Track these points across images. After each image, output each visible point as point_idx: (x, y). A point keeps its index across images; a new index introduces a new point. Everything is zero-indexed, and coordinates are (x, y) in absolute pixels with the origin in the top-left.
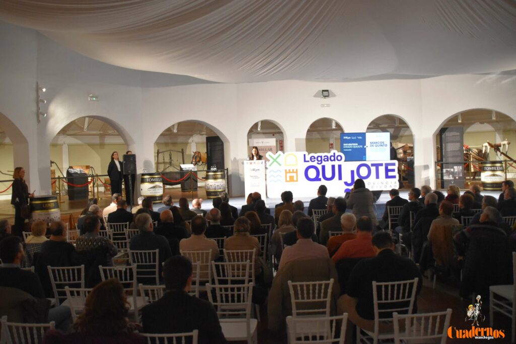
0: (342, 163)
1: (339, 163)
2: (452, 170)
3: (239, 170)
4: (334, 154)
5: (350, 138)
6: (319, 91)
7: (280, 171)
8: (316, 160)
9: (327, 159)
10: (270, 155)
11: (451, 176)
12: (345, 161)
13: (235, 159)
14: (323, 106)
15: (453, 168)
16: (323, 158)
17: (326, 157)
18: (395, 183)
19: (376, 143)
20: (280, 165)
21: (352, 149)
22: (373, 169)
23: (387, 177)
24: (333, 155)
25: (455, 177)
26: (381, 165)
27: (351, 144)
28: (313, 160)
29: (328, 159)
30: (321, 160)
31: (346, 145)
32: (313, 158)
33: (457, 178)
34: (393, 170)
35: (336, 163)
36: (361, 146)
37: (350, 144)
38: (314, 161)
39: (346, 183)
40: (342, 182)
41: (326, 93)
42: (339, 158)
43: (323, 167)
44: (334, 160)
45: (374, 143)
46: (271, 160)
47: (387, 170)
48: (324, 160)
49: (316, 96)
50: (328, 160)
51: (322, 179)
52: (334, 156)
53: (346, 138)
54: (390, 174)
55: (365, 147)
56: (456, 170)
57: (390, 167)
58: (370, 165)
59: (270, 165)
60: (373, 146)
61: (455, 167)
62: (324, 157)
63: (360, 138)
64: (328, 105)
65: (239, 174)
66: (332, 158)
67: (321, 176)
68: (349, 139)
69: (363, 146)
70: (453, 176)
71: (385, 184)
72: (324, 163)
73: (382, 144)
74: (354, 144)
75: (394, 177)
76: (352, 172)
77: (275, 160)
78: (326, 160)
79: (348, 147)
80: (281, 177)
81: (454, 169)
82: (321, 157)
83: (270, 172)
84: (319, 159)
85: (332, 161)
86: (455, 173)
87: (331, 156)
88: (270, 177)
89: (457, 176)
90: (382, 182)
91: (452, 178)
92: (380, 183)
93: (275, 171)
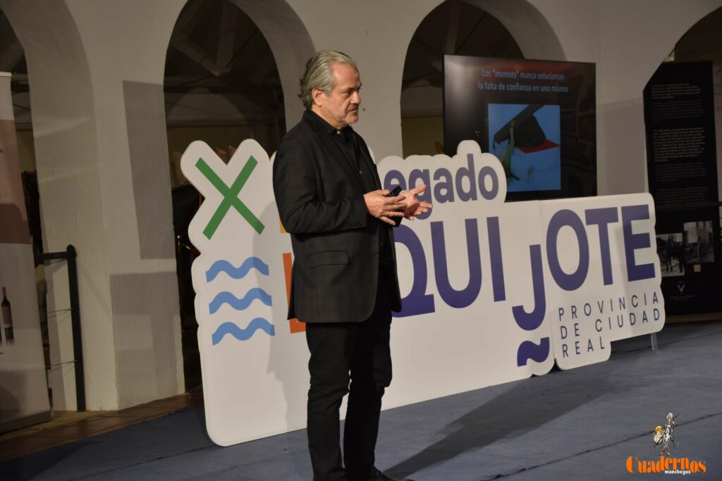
0: (499, 207)
1: (491, 208)
2: (678, 238)
4: (470, 157)
7: (264, 269)
9: (447, 190)
10: (201, 165)
11: (674, 262)
12: (508, 199)
15: (681, 230)
16: (433, 183)
17: (443, 179)
18: (656, 298)
20: (259, 227)
22: (593, 235)
23: (633, 272)
25: (689, 268)
26: (612, 215)
29: (448, 185)
32: (395, 182)
33: (697, 268)
34: (645, 241)
35: (481, 209)
39: (519, 315)
40: (506, 307)
42: (488, 183)
44: (472, 195)
46: (212, 199)
47: (631, 242)
48: (441, 199)
50: (450, 197)
51: (439, 301)
52: (469, 172)
54: (640, 257)
56: (692, 239)
57: (636, 228)
58: (583, 219)
59: (209, 231)
61: (690, 226)
62: (438, 175)
66: (466, 184)
67: (432, 288)
70: (683, 264)
71: (629, 308)
72: (440, 211)
76: (535, 250)
77: (231, 197)
78: (444, 192)
80: (267, 299)
81: (685, 234)
82: (424, 175)
83: (211, 275)
85: (464, 197)
86: (689, 249)
87: (461, 172)
88: (214, 307)
89: (695, 260)
90: (620, 301)
91: (681, 271)
92: (616, 304)
93: (237, 264)
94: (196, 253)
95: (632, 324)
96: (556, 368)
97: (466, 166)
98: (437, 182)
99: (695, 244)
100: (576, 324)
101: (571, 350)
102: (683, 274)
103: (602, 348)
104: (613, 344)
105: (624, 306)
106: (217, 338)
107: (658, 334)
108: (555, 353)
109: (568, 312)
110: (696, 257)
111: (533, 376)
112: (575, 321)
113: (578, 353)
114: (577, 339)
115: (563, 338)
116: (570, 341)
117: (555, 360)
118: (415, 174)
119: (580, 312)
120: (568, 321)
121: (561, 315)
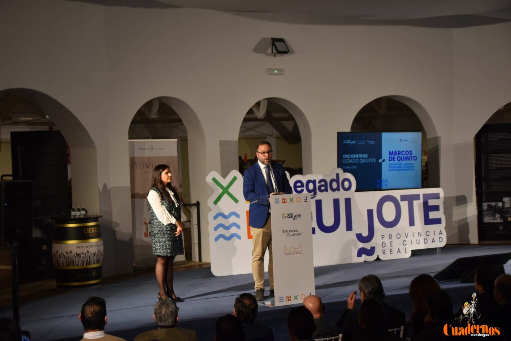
0: (353, 194)
1: (347, 194)
2: (500, 204)
3: (111, 213)
4: (338, 175)
5: (355, 142)
6: (264, 40)
7: (237, 216)
8: (305, 188)
9: (325, 187)
10: (214, 179)
11: (497, 216)
12: (357, 190)
13: (105, 186)
14: (270, 72)
15: (501, 201)
16: (318, 185)
17: (323, 183)
18: (441, 233)
19: (399, 153)
20: (236, 201)
21: (358, 164)
22: (404, 205)
23: (428, 221)
24: (335, 177)
25: (505, 219)
26: (417, 197)
27: (357, 156)
28: (299, 189)
29: (326, 185)
30: (314, 190)
31: (347, 156)
32: (299, 184)
33: (509, 219)
34: (436, 208)
35: (342, 195)
36: (374, 160)
37: (354, 156)
38: (302, 191)
39: (360, 237)
40: (352, 235)
41: (279, 47)
42: (346, 184)
43: (319, 204)
44: (338, 189)
45: (396, 153)
46: (218, 191)
47: (427, 209)
48: (321, 191)
49: (258, 49)
50: (326, 190)
51: (318, 230)
52: (337, 181)
53: (349, 142)
54: (433, 215)
55: (380, 161)
56: (507, 205)
57: (431, 202)
58: (399, 199)
59: (215, 202)
60: (393, 159)
61: (506, 199)
62: (320, 182)
63: (372, 142)
64: (281, 72)
65: (111, 222)
66: (335, 185)
67: (314, 224)
68: (353, 144)
69: (377, 160)
70: (501, 217)
71: (424, 236)
72: (320, 196)
73: (408, 156)
74: (362, 156)
75: (437, 221)
76: (370, 212)
77: (225, 190)
78: (323, 188)
79: (351, 161)
80: (238, 227)
81: (503, 203)
82: (314, 182)
83: (215, 217)
84: (311, 186)
85: (333, 190)
86: (505, 210)
87: (332, 181)
88: (216, 228)
89: (509, 215)
90: (419, 233)
91: (501, 220)
92: (416, 235)
93: (226, 214)
94: (210, 210)
95: (425, 243)
96: (378, 259)
97: (335, 178)
98: (320, 184)
99: (509, 208)
100: (391, 242)
101: (388, 252)
102: (502, 221)
103: (406, 252)
104: (413, 251)
105: (421, 235)
106: (216, 239)
107: (441, 248)
108: (378, 252)
109: (387, 237)
110: (509, 214)
111: (365, 261)
112: (391, 240)
113: (391, 254)
114: (391, 248)
115: (383, 247)
116: (387, 249)
117: (378, 256)
118: (309, 182)
119: (394, 237)
120: (387, 240)
121: (382, 238)
